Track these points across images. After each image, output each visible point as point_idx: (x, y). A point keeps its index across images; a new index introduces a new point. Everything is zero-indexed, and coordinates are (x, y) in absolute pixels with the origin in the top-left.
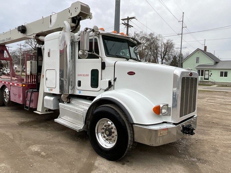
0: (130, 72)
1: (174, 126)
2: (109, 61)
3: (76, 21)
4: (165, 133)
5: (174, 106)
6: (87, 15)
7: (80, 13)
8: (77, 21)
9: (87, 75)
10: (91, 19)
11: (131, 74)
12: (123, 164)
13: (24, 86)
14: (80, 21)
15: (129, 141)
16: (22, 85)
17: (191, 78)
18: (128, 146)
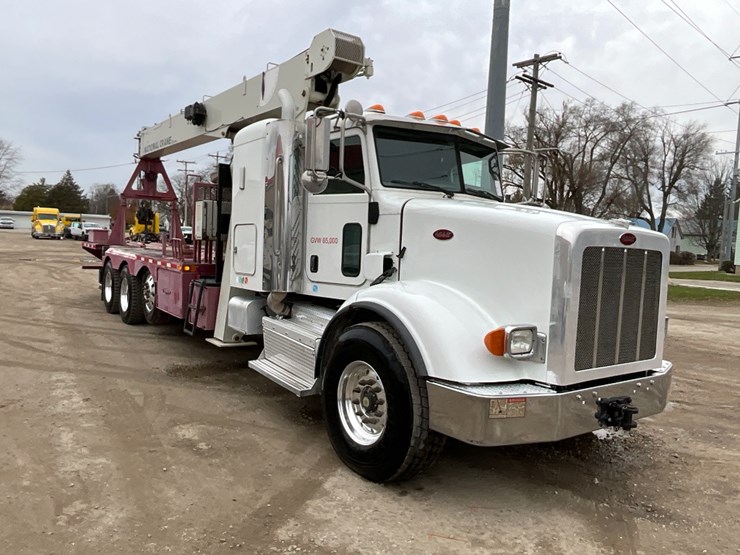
0: (439, 231)
1: (553, 393)
2: (391, 199)
3: (326, 84)
4: (516, 410)
5: (557, 332)
6: (356, 66)
7: (335, 61)
8: (329, 86)
9: (333, 241)
10: (368, 76)
11: (444, 236)
12: (404, 493)
13: (187, 268)
14: (339, 85)
15: (414, 428)
16: (183, 267)
17: (628, 249)
18: (412, 442)
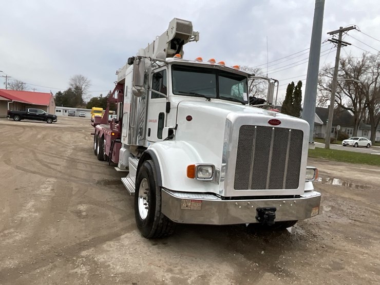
0: (188, 116)
1: (220, 200)
2: (175, 100)
3: (177, 43)
4: (197, 206)
5: (225, 169)
6: (188, 36)
7: (176, 33)
8: (177, 46)
9: (156, 121)
10: (197, 41)
11: (189, 119)
12: (154, 245)
13: (113, 134)
14: (184, 46)
15: (156, 212)
17: (275, 128)
18: (155, 219)
